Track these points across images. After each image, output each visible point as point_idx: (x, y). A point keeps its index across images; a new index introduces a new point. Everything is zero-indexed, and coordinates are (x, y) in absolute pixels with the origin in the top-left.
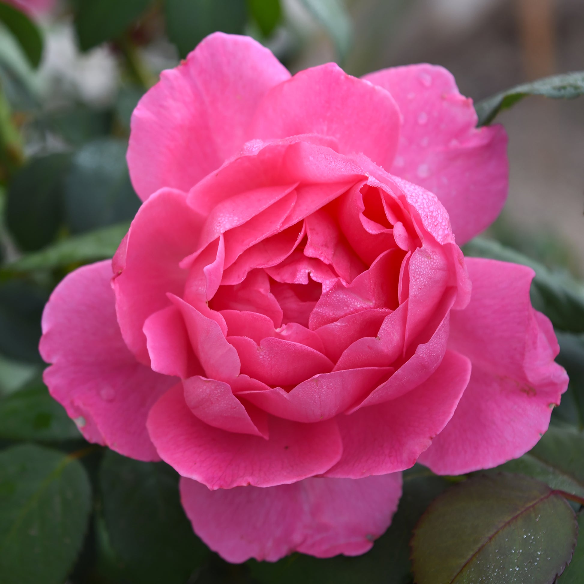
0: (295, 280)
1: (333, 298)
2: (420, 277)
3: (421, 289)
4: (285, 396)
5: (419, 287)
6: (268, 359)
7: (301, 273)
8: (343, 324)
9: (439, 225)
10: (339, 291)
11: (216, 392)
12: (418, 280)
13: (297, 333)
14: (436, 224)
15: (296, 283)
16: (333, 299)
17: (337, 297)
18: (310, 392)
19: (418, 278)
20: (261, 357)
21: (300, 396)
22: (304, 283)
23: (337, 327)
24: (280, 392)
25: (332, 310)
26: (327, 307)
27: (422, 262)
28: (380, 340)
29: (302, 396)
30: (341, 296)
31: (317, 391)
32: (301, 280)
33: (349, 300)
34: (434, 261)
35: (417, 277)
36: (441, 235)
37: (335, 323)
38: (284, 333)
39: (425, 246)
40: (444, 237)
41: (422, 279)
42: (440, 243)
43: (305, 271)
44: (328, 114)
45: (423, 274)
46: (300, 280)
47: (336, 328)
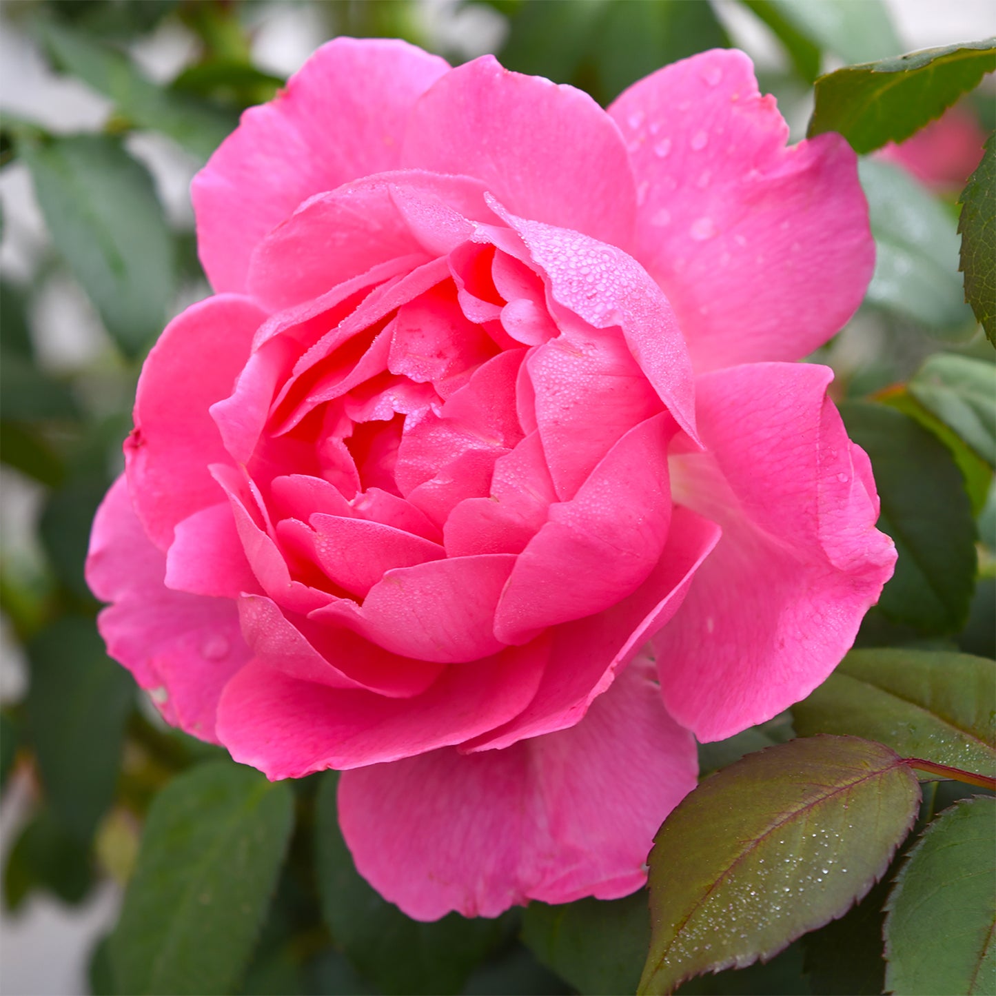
0: (371, 416)
1: (429, 439)
2: (563, 388)
3: (567, 409)
4: (358, 613)
5: (563, 406)
6: (336, 552)
7: (383, 403)
8: (447, 482)
9: (598, 296)
10: (440, 428)
11: (264, 615)
12: (558, 394)
13: (381, 505)
14: (589, 295)
15: (374, 419)
16: (430, 442)
17: (437, 437)
18: (393, 603)
19: (559, 391)
20: (323, 550)
21: (381, 610)
22: (385, 419)
23: (437, 487)
24: (351, 606)
25: (434, 462)
26: (422, 455)
27: (565, 362)
28: (498, 501)
29: (384, 611)
30: (444, 436)
31: (404, 600)
32: (381, 413)
33: (458, 441)
34: (590, 360)
35: (556, 388)
36: (599, 314)
37: (431, 480)
38: (363, 507)
39: (566, 333)
40: (605, 316)
41: (566, 392)
42: (596, 325)
43: (388, 398)
44: (485, 142)
45: (568, 383)
46: (379, 414)
47: (435, 489)
